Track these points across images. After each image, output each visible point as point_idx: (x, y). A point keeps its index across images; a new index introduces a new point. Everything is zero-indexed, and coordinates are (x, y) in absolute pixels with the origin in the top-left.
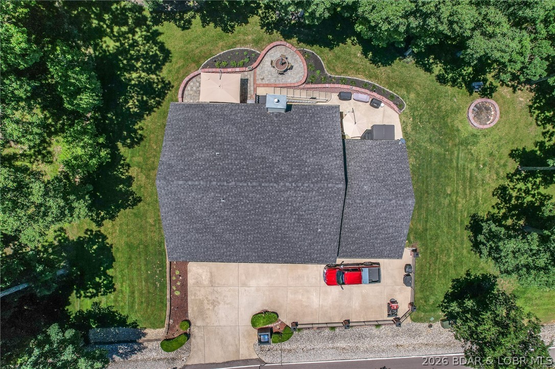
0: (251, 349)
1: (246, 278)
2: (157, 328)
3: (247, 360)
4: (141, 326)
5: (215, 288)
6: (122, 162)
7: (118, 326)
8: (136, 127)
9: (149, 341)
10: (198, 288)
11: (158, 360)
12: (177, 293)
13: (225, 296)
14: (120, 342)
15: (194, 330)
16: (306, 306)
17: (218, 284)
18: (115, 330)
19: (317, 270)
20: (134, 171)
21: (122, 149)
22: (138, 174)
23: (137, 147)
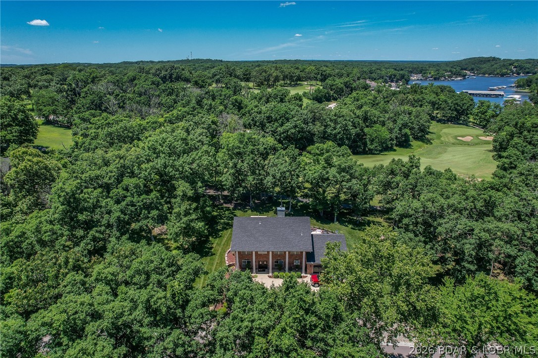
6: (210, 242)
8: (220, 233)
20: (214, 246)
21: (211, 238)
22: (216, 246)
23: (218, 239)
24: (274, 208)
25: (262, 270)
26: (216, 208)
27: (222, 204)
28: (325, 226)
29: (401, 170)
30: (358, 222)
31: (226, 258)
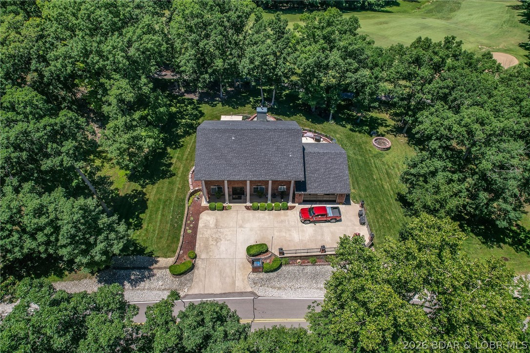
0: (246, 282)
1: (243, 222)
2: (169, 257)
3: (242, 293)
4: (155, 255)
5: (219, 230)
6: (168, 156)
7: (136, 255)
8: (180, 141)
9: (159, 268)
10: (206, 230)
11: (163, 290)
12: (189, 231)
13: (226, 235)
14: (134, 268)
15: (198, 262)
16: (290, 241)
17: (222, 226)
18: (133, 258)
19: (295, 217)
20: (174, 161)
21: (169, 150)
22: (176, 162)
23: (179, 150)
24: (251, 99)
25: (237, 196)
26: (174, 101)
27: (182, 95)
28: (318, 126)
29: (432, 60)
30: (358, 121)
31: (190, 180)
